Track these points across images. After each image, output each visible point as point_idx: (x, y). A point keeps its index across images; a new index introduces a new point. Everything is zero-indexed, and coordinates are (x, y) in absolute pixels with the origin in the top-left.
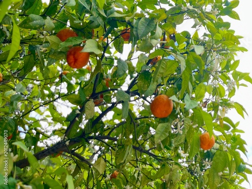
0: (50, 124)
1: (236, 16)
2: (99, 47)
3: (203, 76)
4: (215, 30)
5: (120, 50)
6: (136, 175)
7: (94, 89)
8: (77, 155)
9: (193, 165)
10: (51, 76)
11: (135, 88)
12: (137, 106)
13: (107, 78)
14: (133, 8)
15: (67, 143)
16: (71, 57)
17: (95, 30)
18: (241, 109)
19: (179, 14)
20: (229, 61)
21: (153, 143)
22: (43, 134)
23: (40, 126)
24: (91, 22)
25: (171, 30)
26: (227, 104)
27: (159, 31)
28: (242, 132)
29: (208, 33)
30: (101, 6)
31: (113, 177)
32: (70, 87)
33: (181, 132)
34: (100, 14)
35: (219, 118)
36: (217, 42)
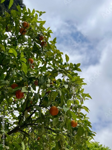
0: (12, 120)
1: (80, 70)
2: (27, 90)
3: (69, 97)
4: (71, 77)
5: (35, 89)
6: (47, 138)
7: (27, 106)
8: (24, 132)
9: (69, 133)
10: (10, 102)
11: (42, 104)
12: (44, 111)
13: (31, 101)
14: (38, 72)
15: (20, 127)
16: (17, 95)
17: (25, 83)
18: (87, 109)
19: (56, 72)
20: (79, 89)
21: (52, 125)
22: (10, 124)
23: (9, 121)
24: (23, 80)
25: (53, 80)
26: (80, 107)
27: (49, 81)
28: (89, 118)
29: (69, 78)
30: (26, 73)
31: (38, 139)
32: (18, 105)
33: (63, 121)
34: (26, 77)
35: (78, 113)
36: (73, 82)
